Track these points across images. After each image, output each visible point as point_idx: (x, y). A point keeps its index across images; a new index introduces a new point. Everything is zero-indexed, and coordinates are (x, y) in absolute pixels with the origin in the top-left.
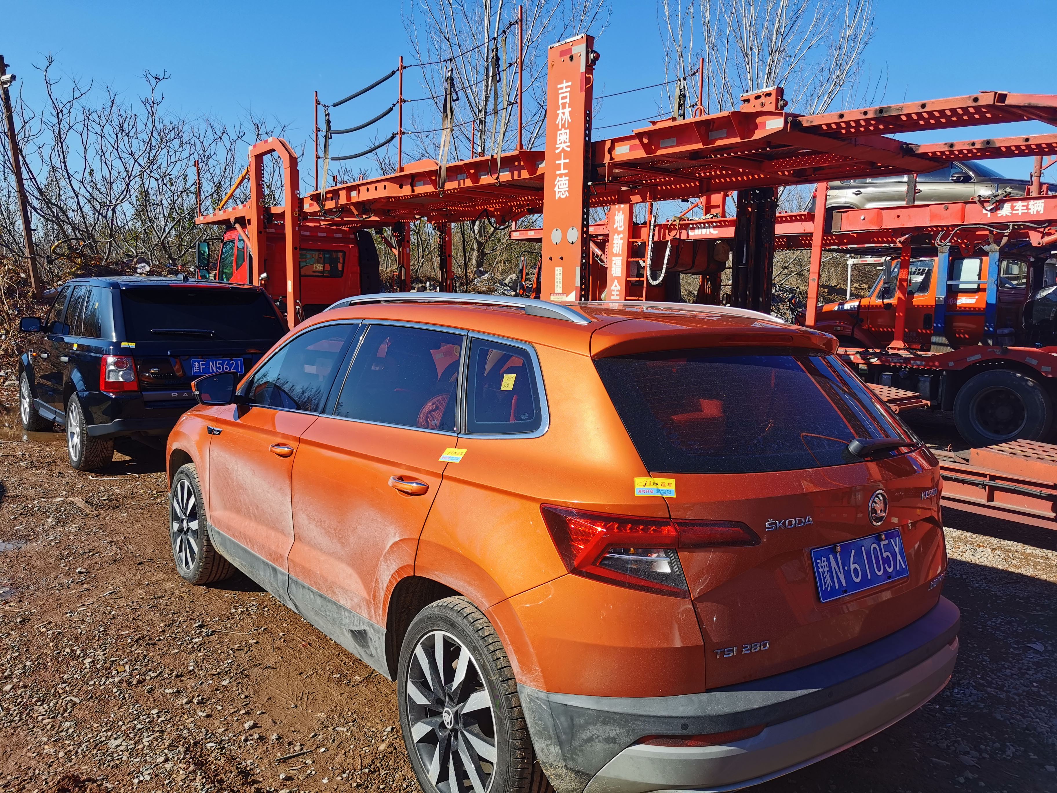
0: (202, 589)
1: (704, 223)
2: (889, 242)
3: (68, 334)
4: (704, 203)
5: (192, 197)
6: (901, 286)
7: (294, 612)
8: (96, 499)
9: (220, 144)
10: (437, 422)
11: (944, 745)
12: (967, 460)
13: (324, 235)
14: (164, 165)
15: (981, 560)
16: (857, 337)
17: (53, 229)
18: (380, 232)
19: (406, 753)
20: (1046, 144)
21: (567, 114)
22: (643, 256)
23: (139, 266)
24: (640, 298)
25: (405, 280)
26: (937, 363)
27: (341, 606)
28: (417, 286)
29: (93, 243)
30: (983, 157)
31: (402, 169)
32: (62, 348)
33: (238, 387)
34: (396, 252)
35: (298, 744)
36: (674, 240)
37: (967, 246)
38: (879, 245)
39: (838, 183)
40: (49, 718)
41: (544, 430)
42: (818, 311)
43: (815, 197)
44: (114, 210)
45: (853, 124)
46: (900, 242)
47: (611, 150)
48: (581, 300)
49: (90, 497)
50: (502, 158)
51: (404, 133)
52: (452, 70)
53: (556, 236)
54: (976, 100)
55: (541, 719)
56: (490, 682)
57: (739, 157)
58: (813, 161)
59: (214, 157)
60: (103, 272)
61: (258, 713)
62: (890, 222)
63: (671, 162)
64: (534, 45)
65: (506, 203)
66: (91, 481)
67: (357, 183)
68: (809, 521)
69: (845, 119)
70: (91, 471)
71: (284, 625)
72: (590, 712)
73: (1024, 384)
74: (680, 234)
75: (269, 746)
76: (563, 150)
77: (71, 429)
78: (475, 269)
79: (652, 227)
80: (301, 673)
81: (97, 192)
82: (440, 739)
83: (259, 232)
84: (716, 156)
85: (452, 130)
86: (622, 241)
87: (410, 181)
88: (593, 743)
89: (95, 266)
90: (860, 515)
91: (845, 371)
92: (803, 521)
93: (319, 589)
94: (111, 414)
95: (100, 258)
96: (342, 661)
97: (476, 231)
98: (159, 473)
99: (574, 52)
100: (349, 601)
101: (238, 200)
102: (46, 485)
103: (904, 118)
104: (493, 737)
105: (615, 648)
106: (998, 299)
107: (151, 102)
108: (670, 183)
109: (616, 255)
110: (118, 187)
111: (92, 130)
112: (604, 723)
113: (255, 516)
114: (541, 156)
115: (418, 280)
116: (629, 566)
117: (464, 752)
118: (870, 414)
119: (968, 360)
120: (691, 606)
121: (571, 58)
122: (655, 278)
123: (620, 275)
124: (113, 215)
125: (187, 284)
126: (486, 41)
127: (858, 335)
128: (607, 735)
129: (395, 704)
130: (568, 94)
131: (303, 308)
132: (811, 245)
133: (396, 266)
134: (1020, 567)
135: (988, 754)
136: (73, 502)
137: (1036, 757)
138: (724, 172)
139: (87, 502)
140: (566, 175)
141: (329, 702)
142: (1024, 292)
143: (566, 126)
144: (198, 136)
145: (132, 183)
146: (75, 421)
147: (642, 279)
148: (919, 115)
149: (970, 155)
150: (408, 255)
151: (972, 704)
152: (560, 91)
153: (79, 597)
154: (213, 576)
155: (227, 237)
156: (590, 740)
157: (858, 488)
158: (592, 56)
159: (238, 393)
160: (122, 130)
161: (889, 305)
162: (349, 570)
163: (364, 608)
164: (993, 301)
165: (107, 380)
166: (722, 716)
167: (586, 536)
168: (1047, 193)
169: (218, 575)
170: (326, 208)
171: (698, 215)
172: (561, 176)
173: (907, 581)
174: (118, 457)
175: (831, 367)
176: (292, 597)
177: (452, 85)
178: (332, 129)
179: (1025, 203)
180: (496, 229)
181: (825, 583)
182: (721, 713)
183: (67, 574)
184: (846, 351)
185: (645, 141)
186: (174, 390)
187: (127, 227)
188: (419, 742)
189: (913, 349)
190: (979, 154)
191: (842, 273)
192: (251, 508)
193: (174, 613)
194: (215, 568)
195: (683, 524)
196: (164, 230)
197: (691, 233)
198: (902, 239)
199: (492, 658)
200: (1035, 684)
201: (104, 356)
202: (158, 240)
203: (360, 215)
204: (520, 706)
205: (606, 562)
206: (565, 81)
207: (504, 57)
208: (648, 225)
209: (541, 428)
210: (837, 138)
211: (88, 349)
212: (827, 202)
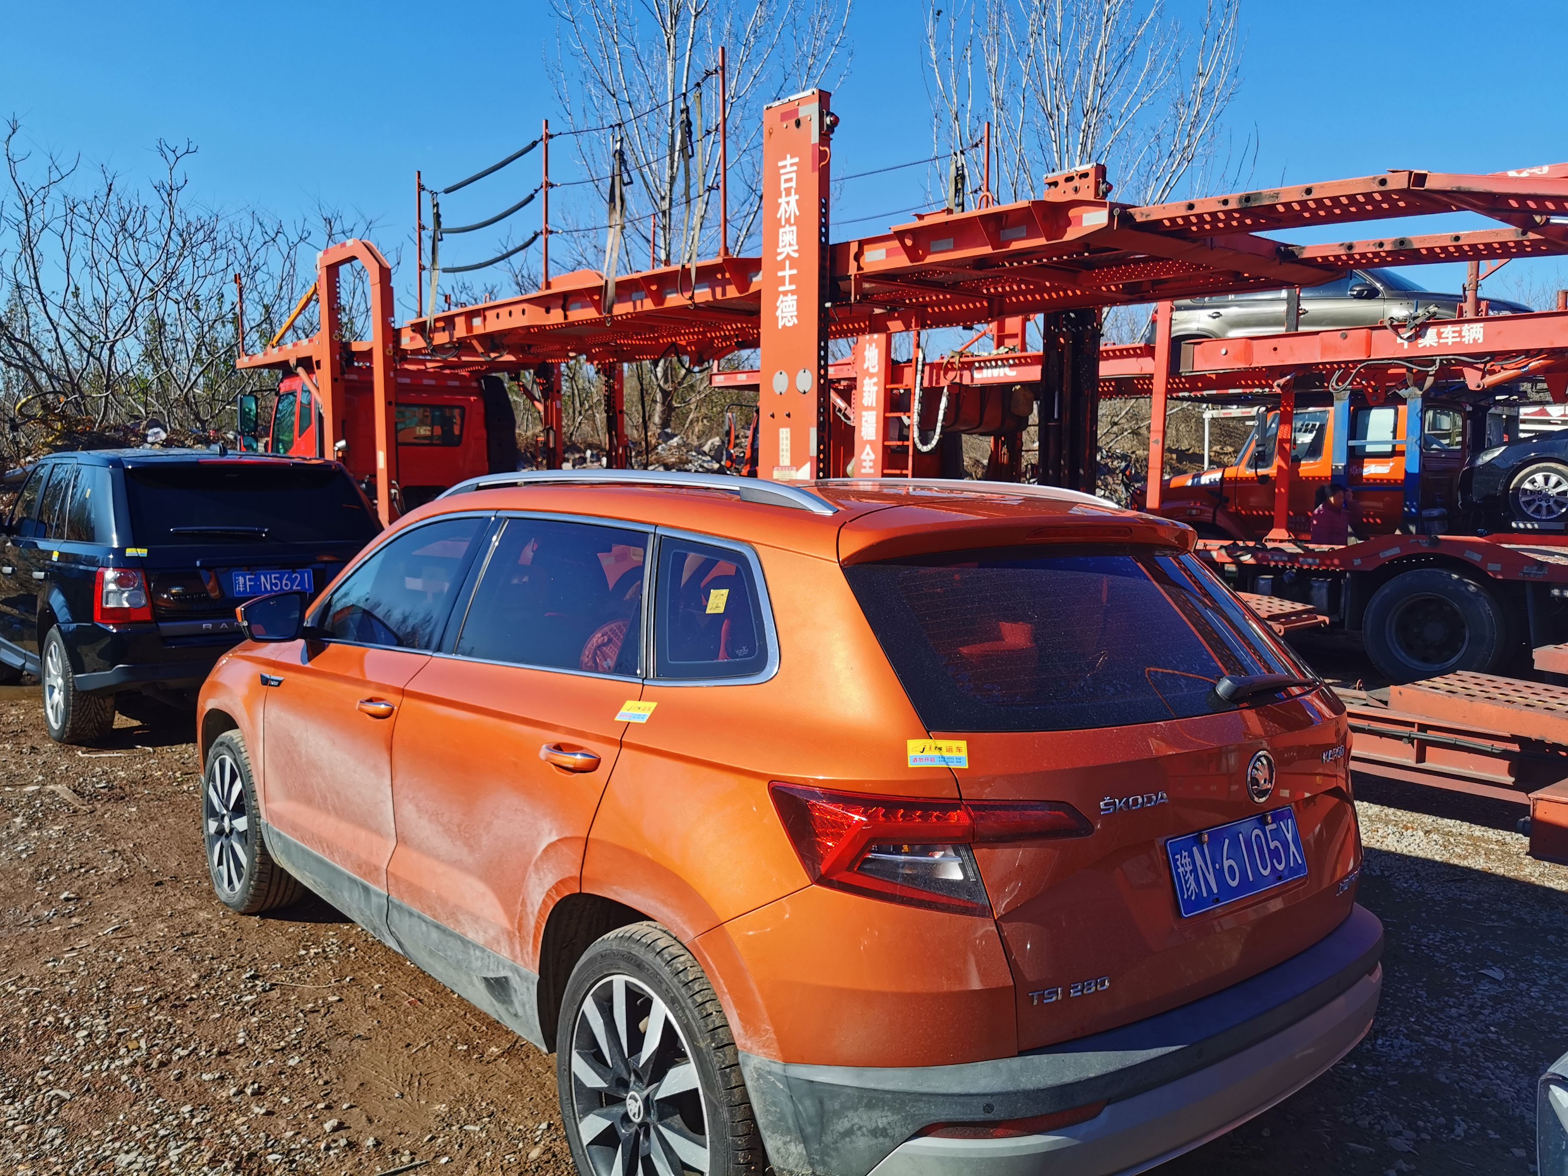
0: (255, 921)
1: (996, 360)
2: (1262, 386)
3: (44, 536)
4: (995, 332)
5: (230, 327)
6: (1282, 448)
7: (395, 952)
8: (89, 787)
9: (273, 249)
10: (610, 663)
11: (1364, 1122)
12: (1386, 703)
13: (432, 382)
14: (188, 281)
15: (1410, 848)
16: (1221, 525)
17: (18, 376)
18: (516, 378)
19: (571, 1161)
20: (1484, 244)
21: (793, 204)
22: (907, 409)
23: (150, 432)
24: (904, 472)
25: (554, 448)
26: (1336, 562)
27: (469, 942)
28: (572, 457)
29: (79, 399)
30: (1396, 263)
31: (548, 285)
32: (34, 557)
33: (307, 615)
34: (540, 407)
35: (407, 1152)
36: (952, 386)
37: (1375, 391)
38: (1248, 391)
39: (1187, 302)
40: (23, 1123)
41: (772, 671)
42: (1164, 487)
43: (1154, 322)
44: (111, 349)
45: (1207, 218)
46: (1278, 386)
47: (857, 257)
48: (818, 477)
49: (79, 784)
50: (698, 269)
51: (551, 232)
52: (622, 140)
53: (780, 382)
54: (1383, 182)
55: (774, 1104)
56: (697, 1051)
57: (1044, 265)
58: (1151, 271)
59: (264, 268)
60: (96, 442)
61: (345, 1106)
62: (1263, 358)
63: (947, 273)
64: (741, 102)
65: (704, 333)
66: (81, 759)
67: (481, 305)
68: (1162, 798)
69: (1196, 211)
70: (80, 744)
71: (381, 972)
72: (849, 1091)
73: (1463, 589)
74: (961, 376)
75: (363, 1157)
76: (788, 256)
77: (49, 681)
78: (659, 431)
79: (920, 367)
80: (408, 1045)
81: (85, 322)
82: (622, 1139)
83: (334, 380)
84: (1011, 264)
85: (623, 228)
86: (876, 388)
87: (561, 302)
88: (854, 1137)
89: (83, 433)
90: (1235, 787)
91: (1205, 575)
92: (1154, 797)
93: (434, 916)
94: (111, 656)
95: (90, 420)
96: (470, 1025)
97: (659, 375)
98: (184, 746)
99: (801, 115)
100: (481, 934)
101: (300, 332)
102: (12, 767)
103: (1281, 209)
104: (703, 1133)
105: (884, 994)
106: (1423, 466)
107: (168, 188)
108: (946, 303)
109: (868, 409)
110: (118, 314)
111: (78, 229)
112: (870, 1106)
113: (335, 808)
114: (755, 265)
115: (574, 448)
116: (901, 871)
117: (659, 1158)
118: (1244, 638)
119: (1382, 555)
120: (994, 928)
121: (798, 123)
122: (925, 441)
123: (874, 438)
124: (110, 357)
125: (225, 459)
126: (670, 98)
127: (1222, 521)
128: (874, 1125)
129: (552, 1088)
130: (794, 175)
131: (403, 491)
132: (1150, 391)
133: (540, 428)
134: (1466, 858)
135: (1429, 1134)
136: (53, 792)
137: (1498, 1136)
138: (1023, 287)
139: (75, 791)
140: (793, 292)
141: (452, 1087)
142: (1459, 455)
143: (792, 221)
144: (239, 237)
145: (139, 309)
146: (55, 669)
147: (906, 443)
148: (1303, 204)
149: (1376, 260)
150: (559, 411)
151: (1404, 1060)
152: (782, 171)
153: (66, 937)
154: (270, 900)
155: (284, 387)
156: (849, 1132)
157: (1232, 748)
158: (828, 120)
159: (308, 623)
160: (123, 228)
161: (1265, 478)
162: (481, 887)
163: (504, 943)
164: (1415, 469)
165: (104, 605)
166: (1042, 1090)
167: (836, 827)
168: (1487, 314)
169: (278, 899)
170: (435, 343)
171: (986, 349)
172: (785, 293)
173: (1305, 882)
174: (121, 721)
175: (1186, 570)
176: (393, 929)
177: (623, 162)
178: (443, 226)
179: (1457, 328)
180: (689, 371)
181: (1188, 890)
182: (1042, 1086)
183: (47, 903)
184: (1205, 546)
185: (909, 242)
186: (206, 619)
187: (131, 374)
188: (591, 1143)
189: (1301, 541)
190: (1389, 259)
191: (1197, 431)
192: (328, 795)
193: (213, 958)
194: (274, 888)
195: (981, 806)
196: (188, 378)
197: (977, 375)
198: (1282, 381)
199: (700, 1013)
200: (1492, 1028)
201: (100, 570)
202: (179, 392)
203: (486, 353)
204: (744, 1085)
205: (867, 866)
206: (788, 156)
207: (699, 122)
208: (914, 362)
209: (768, 668)
210: (1185, 239)
211: (75, 559)
212: (1173, 329)
